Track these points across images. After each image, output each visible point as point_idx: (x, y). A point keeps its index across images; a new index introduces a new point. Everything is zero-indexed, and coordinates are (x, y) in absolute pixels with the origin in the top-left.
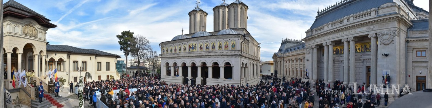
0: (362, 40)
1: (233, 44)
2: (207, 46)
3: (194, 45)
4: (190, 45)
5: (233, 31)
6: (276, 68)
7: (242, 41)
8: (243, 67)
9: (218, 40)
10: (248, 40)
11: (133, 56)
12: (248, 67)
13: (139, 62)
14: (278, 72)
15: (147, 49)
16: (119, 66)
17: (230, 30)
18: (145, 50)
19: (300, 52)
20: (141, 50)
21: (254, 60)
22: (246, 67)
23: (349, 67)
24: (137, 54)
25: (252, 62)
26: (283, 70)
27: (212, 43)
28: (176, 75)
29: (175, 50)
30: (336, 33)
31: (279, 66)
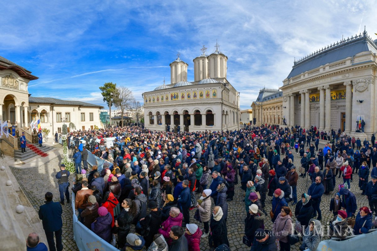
0: (337, 88)
1: (214, 92)
2: (189, 95)
3: (176, 94)
4: (172, 95)
5: (213, 80)
6: (254, 116)
7: (223, 89)
8: (224, 114)
9: (199, 89)
10: (228, 89)
11: (116, 107)
12: (228, 115)
13: (123, 113)
14: (256, 120)
15: (130, 100)
16: (103, 117)
17: (211, 79)
18: (127, 101)
19: (277, 100)
20: (124, 101)
21: (234, 108)
22: (227, 114)
23: (325, 113)
24: (120, 105)
25: (232, 110)
26: (262, 118)
27: (194, 92)
28: (159, 123)
29: (158, 100)
30: (312, 81)
31: (257, 114)
